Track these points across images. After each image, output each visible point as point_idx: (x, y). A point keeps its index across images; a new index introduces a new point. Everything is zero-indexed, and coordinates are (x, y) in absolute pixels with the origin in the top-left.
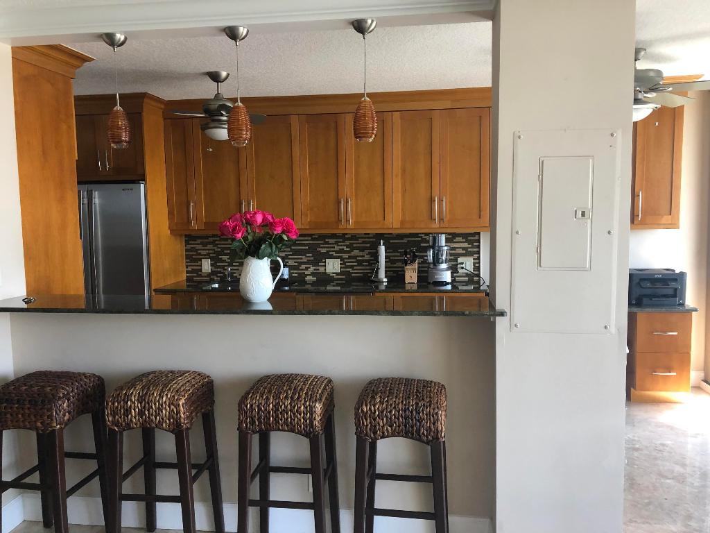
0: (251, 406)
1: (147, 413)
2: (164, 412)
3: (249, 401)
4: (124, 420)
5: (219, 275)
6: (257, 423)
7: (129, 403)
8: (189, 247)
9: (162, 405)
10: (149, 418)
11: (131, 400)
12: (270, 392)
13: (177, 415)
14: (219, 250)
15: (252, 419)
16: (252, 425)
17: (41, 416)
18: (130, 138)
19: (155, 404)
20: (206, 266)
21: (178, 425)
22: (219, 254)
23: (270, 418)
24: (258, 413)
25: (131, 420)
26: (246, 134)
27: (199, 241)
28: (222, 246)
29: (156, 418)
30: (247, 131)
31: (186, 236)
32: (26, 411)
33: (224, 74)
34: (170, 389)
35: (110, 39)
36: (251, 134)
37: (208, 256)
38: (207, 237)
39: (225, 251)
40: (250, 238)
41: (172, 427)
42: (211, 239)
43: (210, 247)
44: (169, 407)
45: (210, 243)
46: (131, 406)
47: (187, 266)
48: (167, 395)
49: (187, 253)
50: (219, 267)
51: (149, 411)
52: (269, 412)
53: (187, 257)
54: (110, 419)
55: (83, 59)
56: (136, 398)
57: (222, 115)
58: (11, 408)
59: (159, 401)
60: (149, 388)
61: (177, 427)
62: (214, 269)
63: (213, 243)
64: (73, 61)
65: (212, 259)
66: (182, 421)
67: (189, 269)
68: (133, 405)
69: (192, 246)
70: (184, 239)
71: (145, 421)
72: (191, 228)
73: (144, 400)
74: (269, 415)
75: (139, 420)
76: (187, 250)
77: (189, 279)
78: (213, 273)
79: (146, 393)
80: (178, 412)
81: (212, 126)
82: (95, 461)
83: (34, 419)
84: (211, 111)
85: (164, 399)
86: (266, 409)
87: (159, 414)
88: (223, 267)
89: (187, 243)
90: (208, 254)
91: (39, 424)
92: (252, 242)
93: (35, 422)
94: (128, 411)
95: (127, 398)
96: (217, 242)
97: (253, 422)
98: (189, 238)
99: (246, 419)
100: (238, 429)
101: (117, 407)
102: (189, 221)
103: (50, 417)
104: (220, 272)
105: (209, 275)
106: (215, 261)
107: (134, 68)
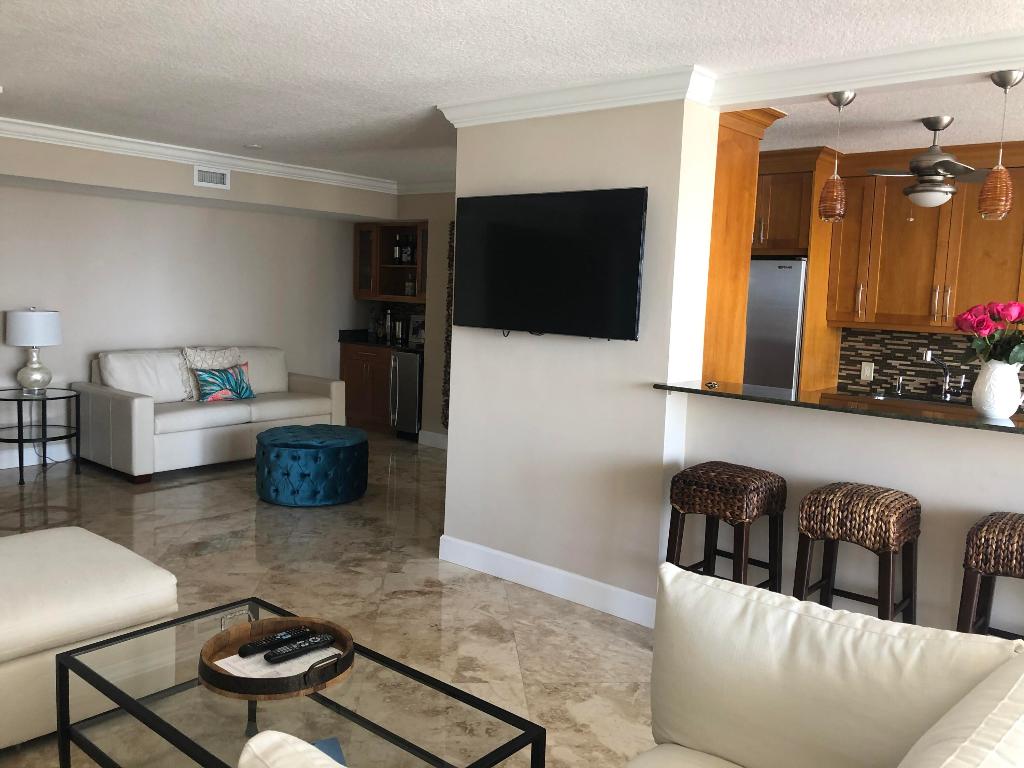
0: (987, 540)
1: (848, 524)
2: (869, 526)
3: (983, 534)
4: (820, 528)
5: (884, 385)
6: (993, 563)
7: (828, 510)
8: (846, 344)
9: (868, 519)
10: (850, 530)
11: (831, 507)
12: (1013, 528)
13: (885, 533)
14: (889, 351)
15: (987, 557)
16: (985, 565)
17: (731, 506)
18: (845, 211)
19: (860, 516)
20: (868, 371)
21: (886, 544)
22: (887, 357)
23: (1011, 561)
24: (996, 551)
25: (829, 529)
26: (1005, 205)
27: (861, 338)
28: (892, 347)
29: (858, 533)
30: (1006, 201)
31: (844, 329)
32: (717, 498)
33: (946, 120)
34: (877, 503)
35: (837, 99)
36: (1012, 204)
37: (872, 359)
38: (873, 334)
39: (897, 355)
40: (997, 336)
41: (877, 545)
42: (878, 337)
43: (875, 346)
44: (877, 522)
45: (876, 342)
46: (830, 514)
47: (841, 370)
48: (874, 508)
49: (843, 352)
50: (886, 375)
51: (851, 522)
52: (1012, 553)
53: (842, 357)
54: (805, 523)
55: (775, 115)
56: (838, 505)
57: (938, 174)
58: (701, 492)
59: (864, 513)
60: (852, 498)
61: (884, 547)
62: (878, 377)
63: (881, 342)
64: (764, 120)
65: (876, 363)
66: (891, 541)
67: (844, 373)
68: (833, 513)
69: (852, 344)
70: (840, 333)
71: (846, 533)
72: (856, 320)
73: (847, 509)
74: (1012, 556)
75: (838, 531)
76: (842, 349)
77: (841, 387)
78: (875, 382)
79: (850, 502)
80: (887, 530)
81: (921, 188)
82: (767, 571)
83: (723, 507)
84: (919, 170)
85: (871, 512)
86: (1008, 548)
87: (863, 528)
88: (891, 375)
89: (844, 339)
90: (872, 356)
91: (728, 513)
92: (998, 341)
93: (724, 511)
94: (825, 519)
95: (826, 504)
96: (886, 341)
97: (986, 561)
98: (848, 333)
99: (978, 555)
100: (964, 566)
101: (814, 512)
102: (854, 311)
103: (740, 508)
104: (886, 382)
105: (870, 384)
106: (881, 366)
107: (826, 120)
